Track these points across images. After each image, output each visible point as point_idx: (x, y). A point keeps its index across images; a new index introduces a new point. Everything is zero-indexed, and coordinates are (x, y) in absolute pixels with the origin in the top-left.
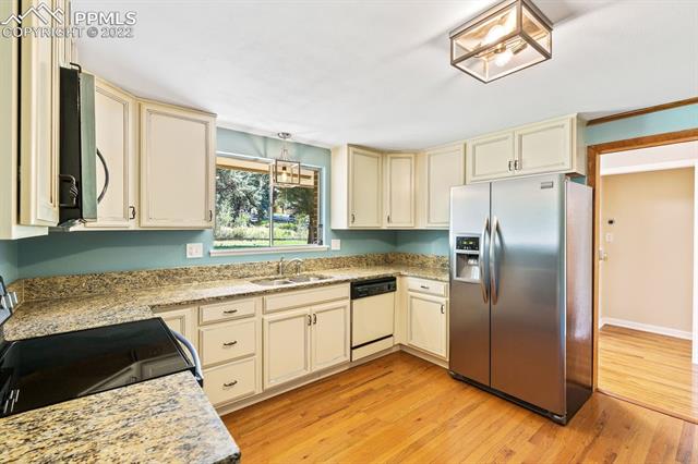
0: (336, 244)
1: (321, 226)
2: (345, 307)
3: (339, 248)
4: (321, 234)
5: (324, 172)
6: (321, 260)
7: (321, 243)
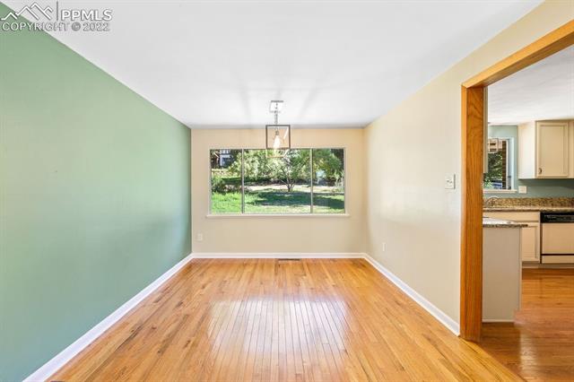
0: (523, 190)
1: (510, 177)
2: (535, 227)
3: (525, 192)
4: (510, 183)
5: (513, 140)
6: (511, 199)
7: (510, 188)
